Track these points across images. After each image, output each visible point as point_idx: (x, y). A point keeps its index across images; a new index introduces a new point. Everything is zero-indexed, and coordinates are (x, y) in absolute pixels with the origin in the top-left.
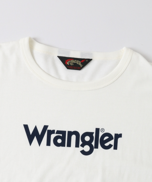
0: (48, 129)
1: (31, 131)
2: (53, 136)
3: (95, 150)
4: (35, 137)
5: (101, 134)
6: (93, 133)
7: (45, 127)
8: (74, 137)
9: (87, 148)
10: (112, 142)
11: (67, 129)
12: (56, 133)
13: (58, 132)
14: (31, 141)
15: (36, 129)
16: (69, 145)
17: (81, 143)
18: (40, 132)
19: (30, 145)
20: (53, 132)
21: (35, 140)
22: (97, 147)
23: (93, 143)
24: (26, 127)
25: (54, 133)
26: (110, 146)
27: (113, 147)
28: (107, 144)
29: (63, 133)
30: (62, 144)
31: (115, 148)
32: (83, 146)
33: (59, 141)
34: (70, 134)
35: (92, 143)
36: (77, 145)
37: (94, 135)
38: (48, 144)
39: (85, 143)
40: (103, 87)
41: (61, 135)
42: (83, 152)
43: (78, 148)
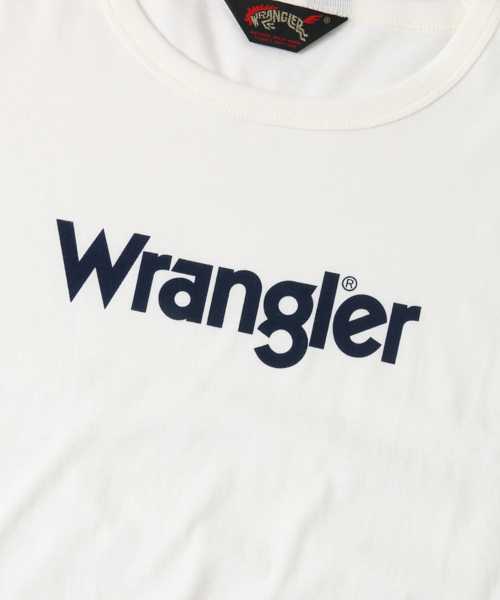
0: (148, 248)
1: (83, 247)
2: (161, 278)
3: (311, 351)
4: (94, 272)
5: (341, 297)
6: (313, 288)
7: (138, 241)
8: (237, 294)
9: (282, 341)
10: (380, 333)
11: (218, 257)
13: (183, 266)
15: (100, 243)
16: (216, 320)
17: (261, 317)
18: (115, 254)
19: (71, 299)
20: (163, 262)
21: (92, 282)
22: (319, 341)
23: (308, 327)
24: (66, 230)
25: (168, 269)
26: (370, 347)
27: (380, 352)
28: (359, 338)
30: (192, 314)
31: (390, 356)
32: (267, 329)
33: (182, 299)
34: (228, 278)
35: (304, 326)
36: (246, 326)
37: (316, 296)
38: (140, 303)
39: (275, 322)
40: (375, 127)
41: (192, 279)
42: (265, 355)
43: (249, 335)
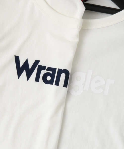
0: (40, 64)
2: (43, 72)
4: (25, 71)
7: (37, 62)
8: (63, 76)
12: (46, 70)
13: (49, 69)
14: (19, 75)
15: (26, 62)
16: (57, 84)
18: (30, 66)
19: (18, 78)
20: (44, 68)
21: (24, 74)
29: (54, 70)
33: (49, 78)
34: (60, 71)
38: (37, 80)
41: (51, 72)
43: (66, 88)
